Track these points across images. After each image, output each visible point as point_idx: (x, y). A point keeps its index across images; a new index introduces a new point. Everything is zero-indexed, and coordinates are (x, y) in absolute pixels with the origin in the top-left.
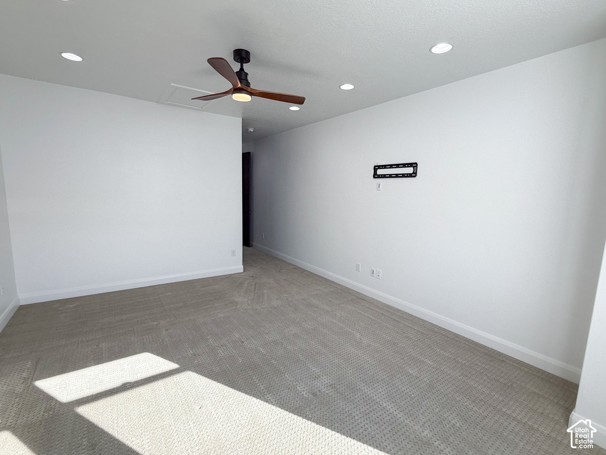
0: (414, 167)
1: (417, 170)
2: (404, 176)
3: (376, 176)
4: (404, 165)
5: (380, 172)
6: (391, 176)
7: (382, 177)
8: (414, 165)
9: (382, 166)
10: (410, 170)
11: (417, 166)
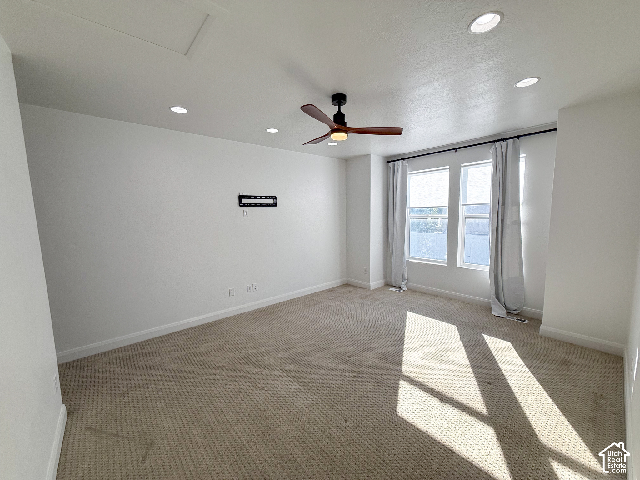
0: (274, 199)
1: (276, 202)
2: (267, 205)
3: (241, 204)
4: (266, 198)
5: (244, 201)
6: (256, 205)
7: (247, 206)
8: (274, 198)
9: (247, 196)
10: (271, 201)
11: (276, 199)
